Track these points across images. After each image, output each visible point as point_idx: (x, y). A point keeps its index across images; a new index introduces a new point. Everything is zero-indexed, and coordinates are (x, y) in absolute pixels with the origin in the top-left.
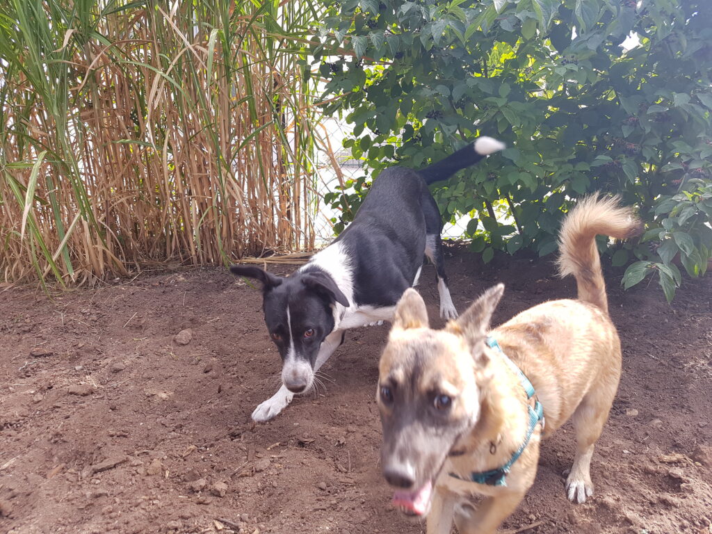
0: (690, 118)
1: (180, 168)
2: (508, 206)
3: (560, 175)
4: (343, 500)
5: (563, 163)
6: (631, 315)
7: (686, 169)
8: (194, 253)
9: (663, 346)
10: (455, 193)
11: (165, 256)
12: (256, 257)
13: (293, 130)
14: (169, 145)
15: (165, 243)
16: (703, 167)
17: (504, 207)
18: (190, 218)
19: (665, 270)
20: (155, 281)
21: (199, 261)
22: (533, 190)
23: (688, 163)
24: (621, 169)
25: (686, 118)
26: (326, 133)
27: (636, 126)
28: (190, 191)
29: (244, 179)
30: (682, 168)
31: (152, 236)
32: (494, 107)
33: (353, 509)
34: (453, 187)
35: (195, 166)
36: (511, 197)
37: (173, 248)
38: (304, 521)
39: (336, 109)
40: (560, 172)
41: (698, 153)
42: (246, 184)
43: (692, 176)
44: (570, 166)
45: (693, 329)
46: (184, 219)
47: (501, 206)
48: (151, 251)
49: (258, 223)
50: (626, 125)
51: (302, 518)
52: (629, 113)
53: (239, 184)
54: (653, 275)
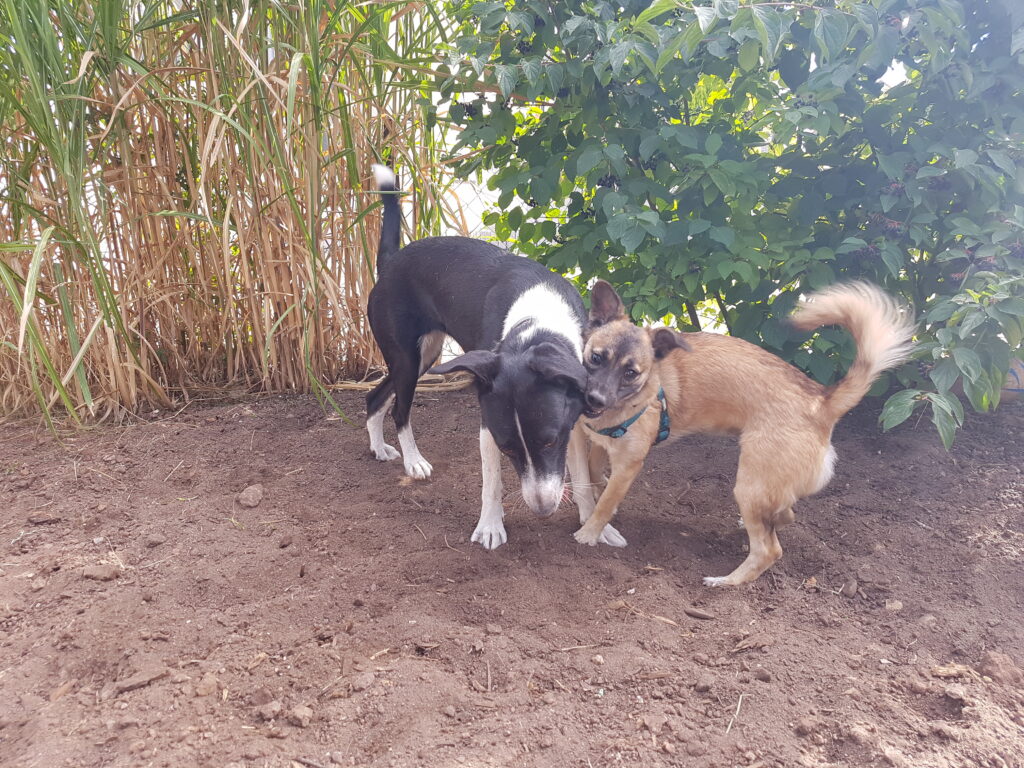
0: (978, 186)
1: (248, 253)
2: (718, 310)
3: (793, 265)
4: (478, 732)
5: (797, 248)
6: (893, 466)
7: (972, 258)
8: (266, 375)
9: (939, 509)
10: (644, 291)
11: (225, 378)
12: (358, 381)
13: (410, 198)
14: (232, 218)
15: (226, 360)
16: (996, 255)
17: (712, 311)
18: (261, 324)
19: (941, 403)
20: (210, 414)
21: (274, 386)
22: (753, 287)
23: (974, 249)
24: (879, 257)
25: (972, 185)
26: (459, 204)
27: (900, 196)
28: (262, 285)
29: (340, 268)
30: (965, 256)
31: (206, 349)
32: (697, 168)
33: (494, 744)
34: (639, 282)
35: (269, 249)
36: (723, 297)
37: (237, 367)
38: (423, 762)
39: (474, 169)
40: (792, 261)
41: (989, 235)
42: (343, 275)
43: (980, 268)
44: (807, 254)
45: (981, 485)
46: (252, 325)
47: (708, 310)
48: (205, 372)
49: (359, 331)
50: (886, 194)
51: (420, 758)
52: (891, 177)
53: (332, 276)
54: (924, 410)
